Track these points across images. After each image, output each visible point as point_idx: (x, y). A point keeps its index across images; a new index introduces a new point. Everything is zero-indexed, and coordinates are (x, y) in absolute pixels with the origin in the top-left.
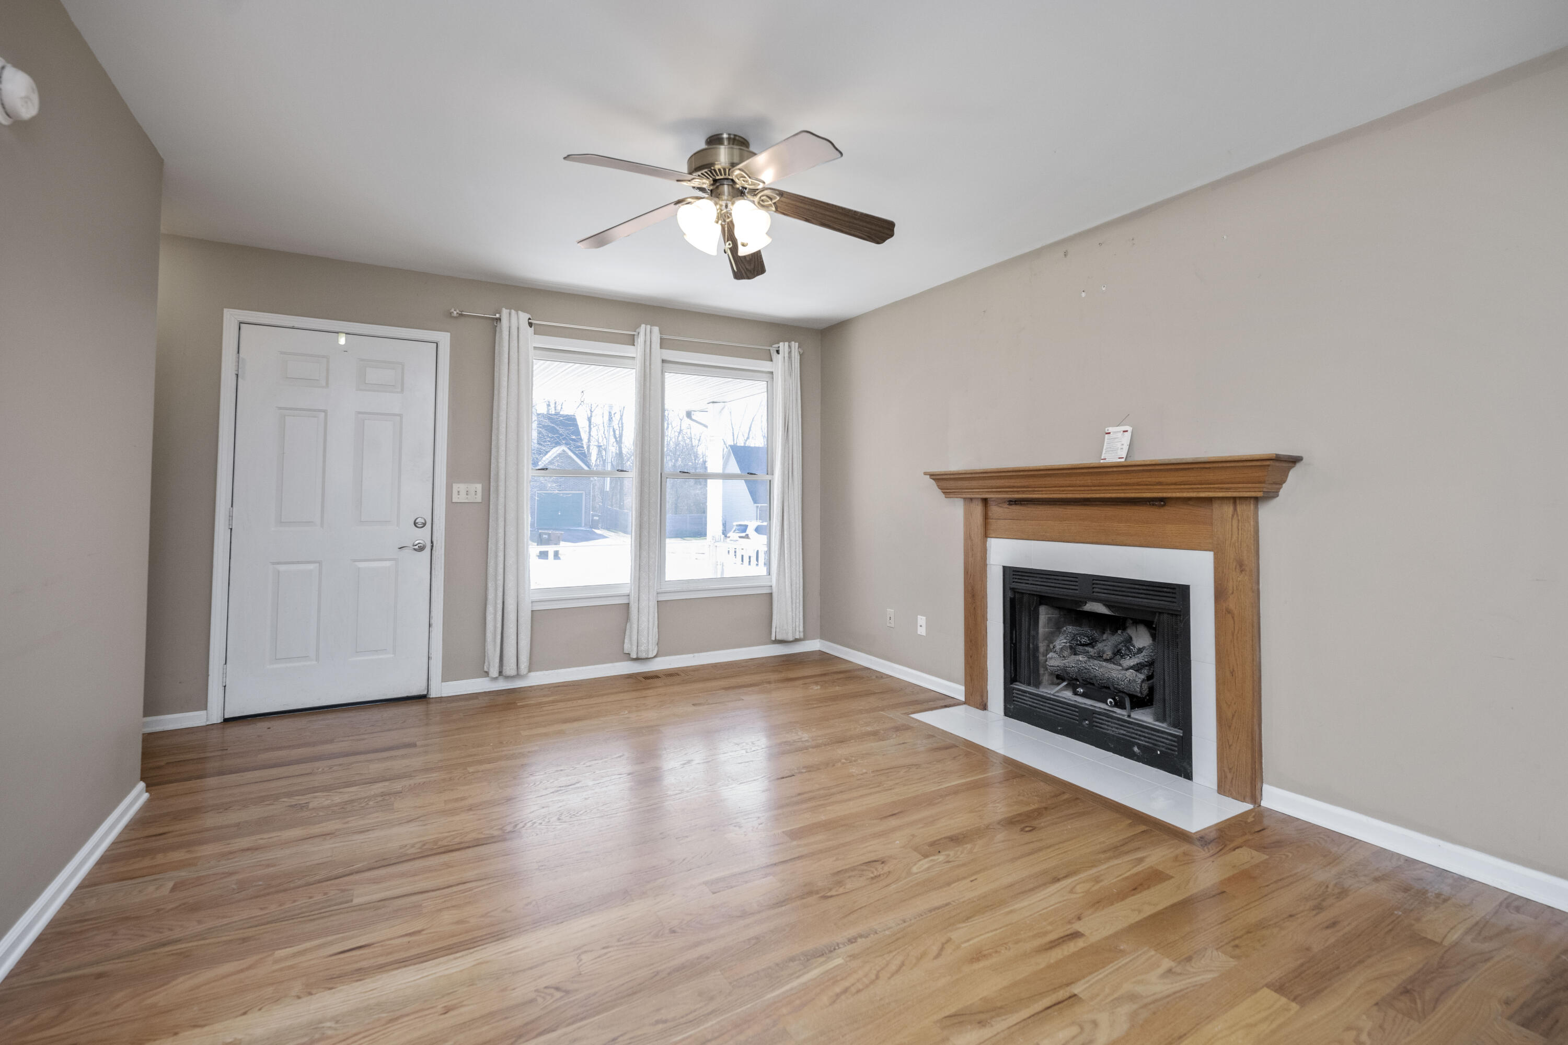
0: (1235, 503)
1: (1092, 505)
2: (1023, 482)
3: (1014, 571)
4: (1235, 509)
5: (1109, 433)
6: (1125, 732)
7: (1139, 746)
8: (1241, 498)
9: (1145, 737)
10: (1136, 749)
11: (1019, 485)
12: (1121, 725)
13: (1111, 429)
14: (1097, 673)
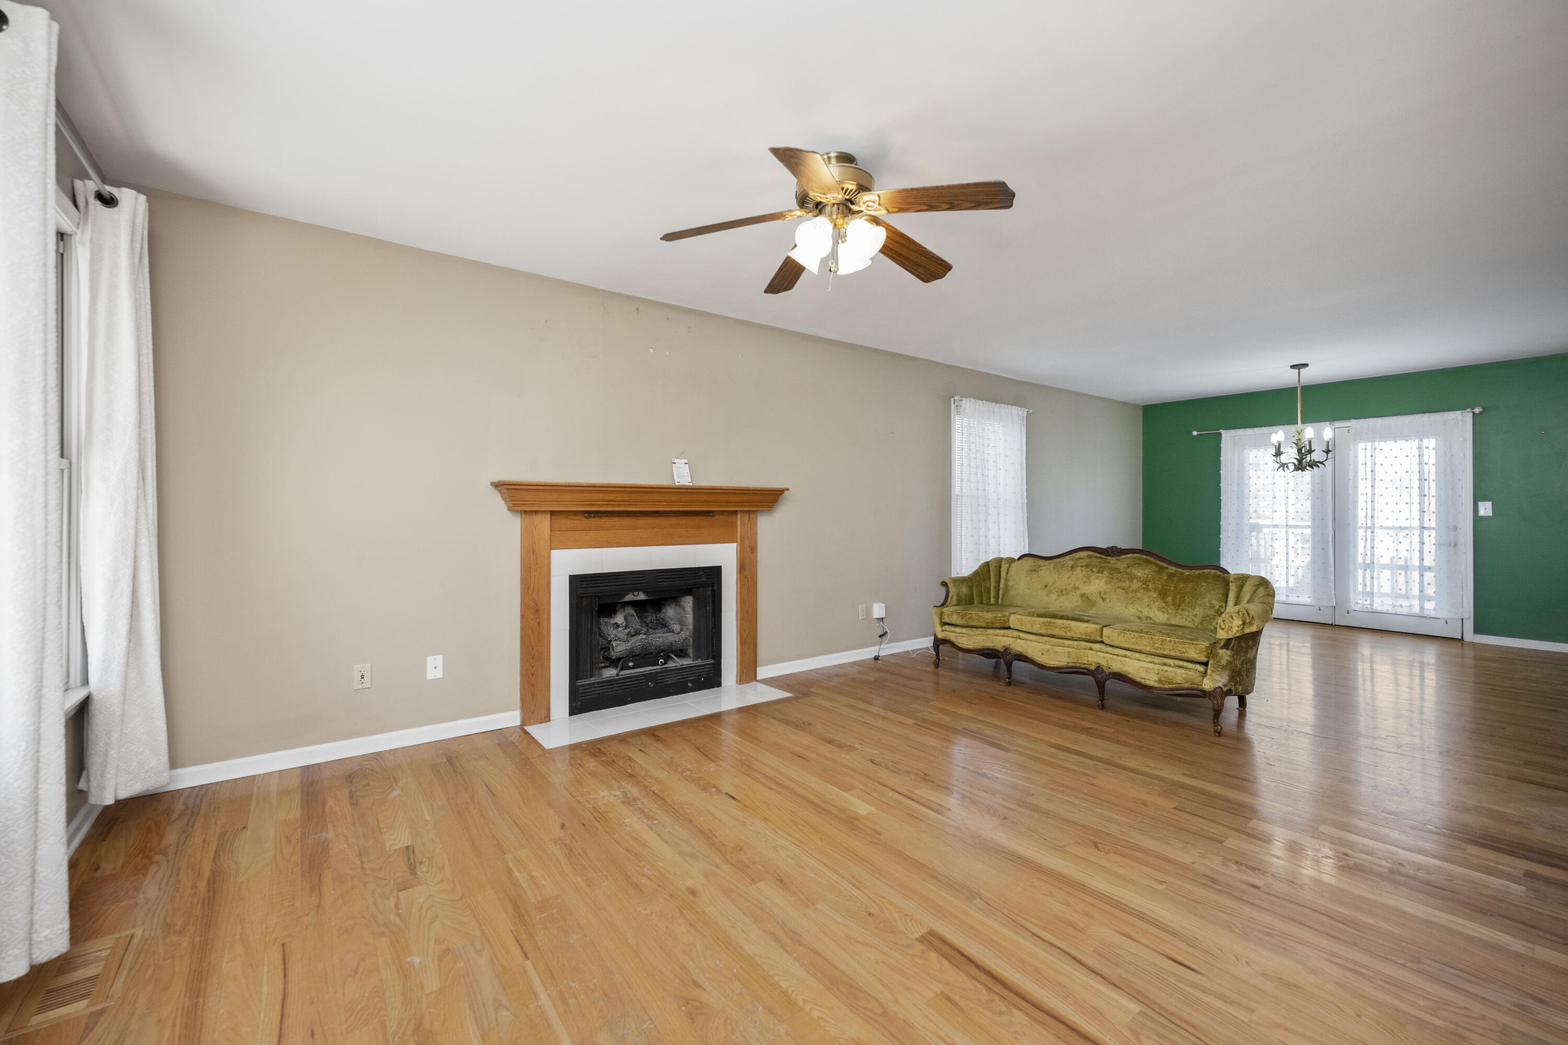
0: (749, 514)
1: (661, 516)
2: (626, 497)
3: (581, 578)
4: (749, 518)
5: (675, 463)
6: (680, 677)
7: (690, 681)
8: (752, 511)
9: (693, 674)
10: (690, 684)
11: (619, 499)
12: (677, 673)
13: (676, 461)
14: (658, 643)
